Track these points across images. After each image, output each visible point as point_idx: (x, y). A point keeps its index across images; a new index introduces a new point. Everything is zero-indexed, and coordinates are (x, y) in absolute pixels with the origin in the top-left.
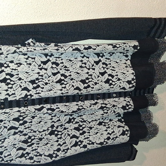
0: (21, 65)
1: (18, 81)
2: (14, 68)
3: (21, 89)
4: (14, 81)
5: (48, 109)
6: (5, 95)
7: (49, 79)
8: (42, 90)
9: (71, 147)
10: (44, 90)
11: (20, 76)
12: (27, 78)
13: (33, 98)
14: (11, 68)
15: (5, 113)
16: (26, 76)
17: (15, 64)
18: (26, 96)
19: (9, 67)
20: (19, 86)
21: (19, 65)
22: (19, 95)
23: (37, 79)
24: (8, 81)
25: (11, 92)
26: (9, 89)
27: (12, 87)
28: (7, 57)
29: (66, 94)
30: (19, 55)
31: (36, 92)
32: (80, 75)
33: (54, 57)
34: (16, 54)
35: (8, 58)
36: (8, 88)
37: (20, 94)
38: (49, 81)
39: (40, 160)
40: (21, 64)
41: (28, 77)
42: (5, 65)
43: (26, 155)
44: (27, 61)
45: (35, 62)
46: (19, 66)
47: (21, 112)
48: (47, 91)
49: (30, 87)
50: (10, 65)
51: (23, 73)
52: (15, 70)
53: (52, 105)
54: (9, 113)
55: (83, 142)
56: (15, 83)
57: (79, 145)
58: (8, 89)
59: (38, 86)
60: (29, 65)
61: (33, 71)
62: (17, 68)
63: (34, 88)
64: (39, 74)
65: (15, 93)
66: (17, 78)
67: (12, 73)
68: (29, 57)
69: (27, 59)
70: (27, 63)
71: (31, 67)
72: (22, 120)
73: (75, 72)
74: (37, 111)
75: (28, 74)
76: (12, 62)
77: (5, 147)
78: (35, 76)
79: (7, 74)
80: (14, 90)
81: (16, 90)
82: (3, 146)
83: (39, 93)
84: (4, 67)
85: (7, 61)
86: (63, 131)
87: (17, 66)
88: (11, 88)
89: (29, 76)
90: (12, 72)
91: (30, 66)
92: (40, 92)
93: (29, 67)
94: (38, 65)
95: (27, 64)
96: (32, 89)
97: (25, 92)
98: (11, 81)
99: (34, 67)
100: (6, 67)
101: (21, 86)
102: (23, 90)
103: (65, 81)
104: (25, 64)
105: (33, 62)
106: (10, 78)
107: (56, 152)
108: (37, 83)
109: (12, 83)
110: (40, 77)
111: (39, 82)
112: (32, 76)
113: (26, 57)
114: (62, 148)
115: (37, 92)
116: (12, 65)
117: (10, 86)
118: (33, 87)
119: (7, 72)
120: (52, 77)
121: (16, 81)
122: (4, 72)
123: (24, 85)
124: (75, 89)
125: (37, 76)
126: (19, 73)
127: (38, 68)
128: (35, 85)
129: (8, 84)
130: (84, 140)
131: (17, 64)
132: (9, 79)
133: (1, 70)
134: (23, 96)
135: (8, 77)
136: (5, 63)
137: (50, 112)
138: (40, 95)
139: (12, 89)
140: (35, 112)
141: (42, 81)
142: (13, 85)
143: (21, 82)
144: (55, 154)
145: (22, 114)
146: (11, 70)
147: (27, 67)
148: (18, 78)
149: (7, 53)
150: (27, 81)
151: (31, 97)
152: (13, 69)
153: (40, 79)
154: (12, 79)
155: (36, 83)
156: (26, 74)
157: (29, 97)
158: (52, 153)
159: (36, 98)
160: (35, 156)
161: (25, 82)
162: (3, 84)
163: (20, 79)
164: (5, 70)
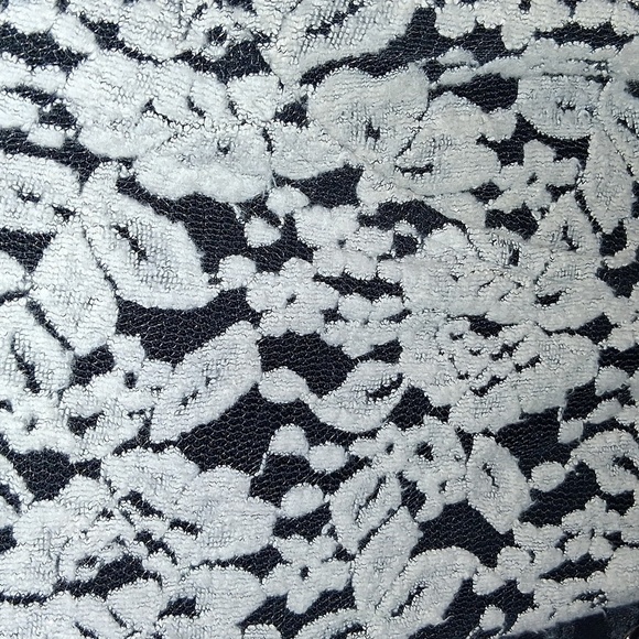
0: (425, 230)
1: (390, 432)
2: (362, 271)
3: (412, 535)
4: (345, 439)
6: (243, 625)
8: (613, 521)
11: (415, 370)
12: (482, 392)
13: (527, 621)
14: (331, 263)
16: (473, 365)
17: (365, 221)
18: (467, 604)
19: (306, 253)
20: (392, 493)
21: (405, 228)
22: (389, 604)
23: (582, 400)
24: (288, 440)
25: (304, 572)
26: (292, 547)
27: (323, 514)
28: (295, 114)
30: (434, 94)
31: (557, 559)
34: (409, 80)
35: (312, 130)
36: (284, 528)
37: (399, 593)
40: (427, 219)
41: (495, 381)
42: (259, 233)
44: (501, 183)
45: (579, 197)
46: (405, 247)
49: (504, 500)
50: (317, 225)
51: (443, 336)
52: (373, 289)
56: (356, 464)
58: (280, 544)
59: (580, 487)
60: (514, 237)
61: (547, 300)
62: (389, 272)
63: (545, 509)
64: (604, 344)
65: (349, 589)
66: (383, 392)
67: (332, 335)
68: (525, 131)
69: (509, 152)
70: (492, 205)
71: (534, 252)
75: (492, 344)
76: (334, 188)
78: (569, 363)
79: (275, 352)
80: (341, 554)
81: (363, 543)
83: (586, 567)
84: (249, 252)
85: (281, 181)
87: (383, 240)
88: (311, 525)
89: (506, 364)
90: (332, 315)
91: (525, 249)
92: (600, 549)
93: (514, 259)
94: (596, 228)
95: (494, 219)
96: (526, 517)
97: (454, 565)
98: (319, 433)
99: (563, 258)
100: (269, 260)
101: (413, 498)
102: (434, 536)
104: (473, 212)
105: (556, 192)
106: (310, 399)
108: (575, 444)
109: (326, 458)
110: (610, 378)
111: (590, 430)
112: (534, 362)
113: (501, 124)
115: (574, 551)
116: (335, 235)
117: (302, 499)
118: (535, 494)
119: (273, 326)
121: (372, 434)
122: (244, 325)
123: (444, 481)
125: (578, 363)
126: (404, 333)
127: (603, 273)
128: (549, 475)
129: (276, 480)
131: (387, 215)
132: (297, 413)
133: (214, 292)
134: (431, 612)
135: (284, 386)
136: (257, 207)
138: (596, 581)
139: (324, 545)
141: (611, 424)
142: (330, 483)
143: (424, 450)
146: (328, 297)
147: (496, 254)
148: (396, 397)
149: (321, 52)
150: (486, 433)
151: (510, 621)
152: (345, 284)
153: (607, 396)
154: (328, 410)
156: (473, 340)
157: (492, 617)
159: (552, 623)
161: (466, 440)
162: (229, 481)
163: (413, 408)
164: (264, 291)
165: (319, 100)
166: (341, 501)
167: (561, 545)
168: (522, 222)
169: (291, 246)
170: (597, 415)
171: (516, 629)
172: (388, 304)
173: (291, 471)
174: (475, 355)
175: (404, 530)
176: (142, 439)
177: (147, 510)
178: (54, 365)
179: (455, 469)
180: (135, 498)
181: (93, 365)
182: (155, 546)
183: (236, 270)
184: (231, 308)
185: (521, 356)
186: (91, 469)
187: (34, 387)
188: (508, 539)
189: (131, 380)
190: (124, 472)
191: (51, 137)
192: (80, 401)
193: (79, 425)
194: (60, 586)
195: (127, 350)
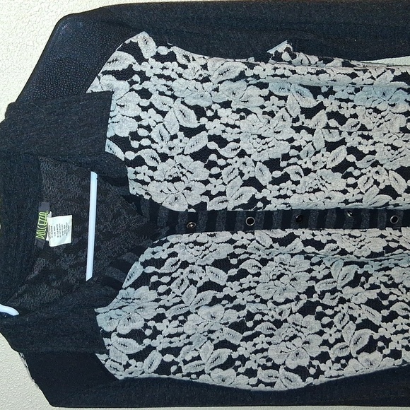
0: (247, 115)
1: (237, 158)
2: (231, 123)
3: (241, 183)
4: (226, 159)
5: (306, 243)
6: (201, 195)
7: (314, 159)
8: (294, 187)
9: (358, 352)
10: (299, 188)
11: (243, 145)
12: (259, 152)
13: (268, 207)
14: (224, 120)
15: (196, 243)
16: (258, 146)
17: (233, 112)
18: (253, 200)
19: (219, 118)
20: (236, 172)
21: (242, 114)
22: (234, 197)
23: (286, 157)
24: (213, 157)
25: (215, 186)
26: (212, 180)
27: (220, 174)
28: (217, 90)
29: (356, 203)
30: (248, 86)
31: (278, 194)
32: (400, 153)
33: (335, 99)
34: (242, 83)
35: (220, 93)
36: (211, 176)
37: (237, 194)
38: (314, 164)
39: (272, 380)
40: (248, 112)
41: (263, 150)
42: (209, 113)
43: (238, 363)
44: (265, 105)
45: (286, 109)
46: (242, 118)
47: (236, 244)
48: (306, 192)
49: (265, 177)
50: (222, 112)
51: (251, 138)
52: (234, 127)
53: (316, 232)
54: (207, 245)
55: (390, 340)
56: (228, 165)
57: (381, 350)
58: (209, 179)
59: (286, 178)
60: (270, 118)
61: (277, 132)
62: (237, 123)
63: (275, 182)
64: (292, 144)
65: (225, 192)
66: (235, 149)
67: (224, 136)
68: (271, 94)
69: (267, 98)
70: (264, 110)
71: (274, 121)
72: (236, 266)
73: (388, 145)
74: (276, 245)
75: (264, 141)
76: (226, 105)
77: (188, 337)
78: (282, 147)
79: (211, 138)
80: (224, 184)
81: (229, 182)
82: (184, 333)
83: (285, 197)
84: (207, 117)
85: (214, 103)
86: (337, 306)
87: (238, 116)
88: (217, 176)
89: (266, 146)
90: (224, 131)
91: (272, 120)
92: (289, 193)
93: (269, 122)
94: (291, 116)
95: (264, 113)
96: (270, 183)
97: (251, 191)
98: (220, 157)
99: (282, 123)
100: (211, 119)
101: (241, 174)
102: (246, 184)
103: (356, 168)
104: (260, 111)
105: (280, 108)
106: (218, 149)
107: (315, 363)
108: (285, 168)
109: (221, 162)
110: (294, 152)
111: (289, 165)
112: (273, 146)
113: (265, 92)
114: (334, 353)
115: (282, 192)
116: (226, 115)
117: (215, 170)
118: (273, 177)
119: (211, 133)
120: (323, 155)
121: (232, 158)
122: (205, 132)
123: (250, 171)
124: (382, 192)
125: (285, 148)
126: (241, 136)
127: (292, 127)
128: (277, 174)
129: (210, 165)
130: (393, 338)
131: (238, 111)
132: (215, 152)
133: (199, 124)
134: (245, 200)
135: (213, 146)
136: (209, 108)
137: (310, 249)
138: (287, 200)
139: (220, 181)
140: (272, 247)
141: (295, 164)
142: (222, 168)
143: (244, 163)
144: (314, 367)
145: (238, 251)
146: (223, 127)
147: (265, 121)
148: (238, 151)
149: (221, 78)
150: (260, 161)
151: (265, 206)
152: (227, 125)
153: (293, 157)
154: (222, 152)
155: (281, 169)
156: (259, 140)
157: (260, 205)
158: (305, 363)
159: (276, 209)
160: (260, 368)
161: (255, 163)
162: (200, 164)
163: (242, 154)
164: (209, 125)
165: (221, 87)
166: (224, 172)
167: (279, 190)
168: (272, 114)
169: (216, 116)
170: (291, 161)
171: (266, 209)
172: (237, 130)
173: (214, 164)
174: (259, 144)
175: (239, 181)
176: (182, 153)
177: (183, 167)
178: (167, 137)
179: (252, 169)
180: (180, 165)
181: (174, 137)
182: (184, 175)
183: (204, 120)
184: (202, 128)
185: (270, 145)
186: (172, 158)
187: (163, 140)
188: (265, 187)
189: (181, 141)
190: (179, 159)
191: (169, 93)
192: (171, 144)
193: (171, 149)
194: (165, 180)
195: (181, 135)
